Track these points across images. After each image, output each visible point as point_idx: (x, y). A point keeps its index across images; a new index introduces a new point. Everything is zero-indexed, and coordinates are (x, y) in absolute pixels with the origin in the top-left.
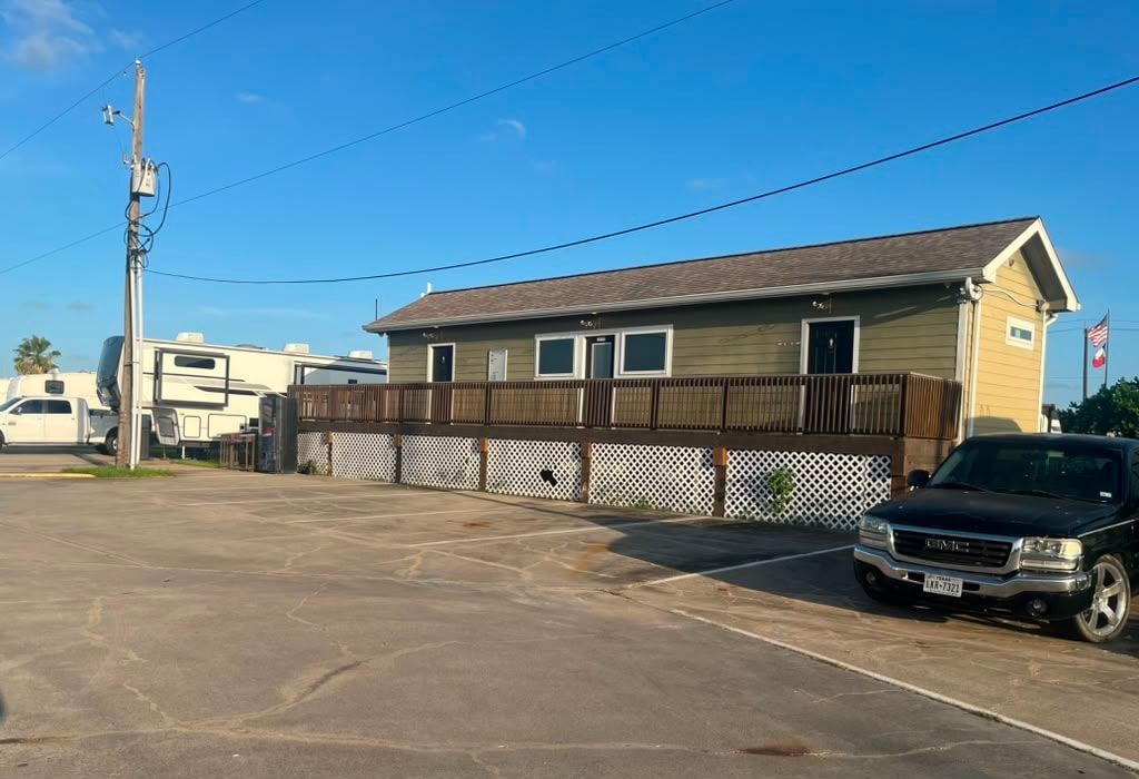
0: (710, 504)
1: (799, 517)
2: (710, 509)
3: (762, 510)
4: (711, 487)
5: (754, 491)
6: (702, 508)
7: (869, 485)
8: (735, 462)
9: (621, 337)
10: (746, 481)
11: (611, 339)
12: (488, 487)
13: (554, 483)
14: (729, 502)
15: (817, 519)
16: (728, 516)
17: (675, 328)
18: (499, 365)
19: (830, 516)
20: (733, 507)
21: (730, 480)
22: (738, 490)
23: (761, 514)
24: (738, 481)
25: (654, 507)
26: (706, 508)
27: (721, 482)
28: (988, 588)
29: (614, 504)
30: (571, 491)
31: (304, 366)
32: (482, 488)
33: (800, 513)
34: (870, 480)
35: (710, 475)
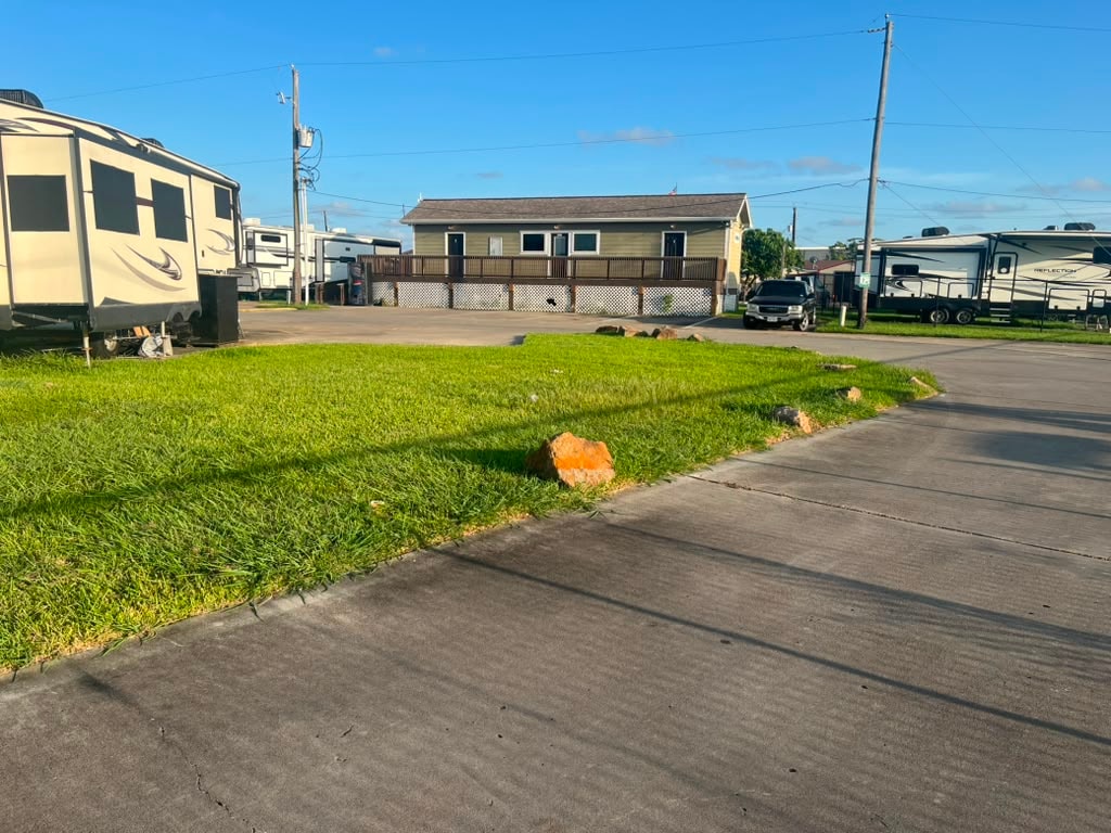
0: (636, 310)
1: (675, 313)
2: (636, 312)
3: (659, 311)
4: (637, 302)
5: (655, 303)
6: (633, 311)
7: (703, 299)
8: (647, 292)
9: (572, 235)
10: (652, 300)
11: (566, 235)
12: (515, 308)
13: (555, 304)
15: (682, 313)
16: (644, 315)
17: (601, 232)
18: (497, 245)
19: (687, 311)
20: (646, 311)
21: (645, 300)
22: (648, 304)
23: (660, 313)
24: (649, 299)
27: (641, 301)
28: (784, 319)
29: (589, 312)
30: (564, 308)
31: (324, 240)
32: (511, 308)
33: (669, 311)
34: (703, 297)
35: (636, 298)
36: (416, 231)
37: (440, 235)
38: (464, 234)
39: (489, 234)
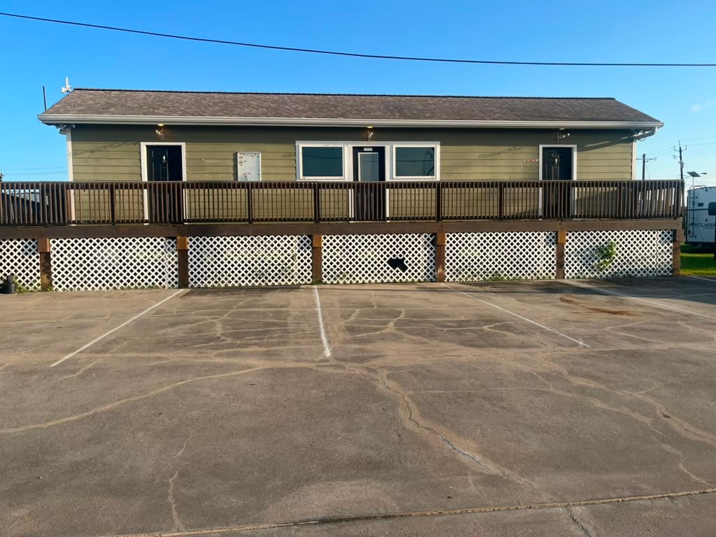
0: (553, 271)
1: (615, 273)
2: (553, 274)
3: (590, 271)
4: (553, 259)
5: (584, 259)
6: (547, 274)
7: (660, 248)
8: (570, 240)
9: (391, 149)
10: (578, 253)
12: (325, 280)
13: (404, 268)
14: (567, 268)
15: (627, 272)
16: (568, 278)
17: (441, 145)
19: (636, 269)
20: (570, 271)
21: (567, 253)
22: (573, 259)
23: (590, 274)
24: (573, 253)
25: (505, 278)
26: (550, 274)
27: (560, 255)
29: (469, 279)
30: (422, 274)
33: (616, 270)
34: (660, 245)
35: (552, 251)
36: (74, 139)
37: (129, 146)
38: (183, 145)
39: (234, 147)
